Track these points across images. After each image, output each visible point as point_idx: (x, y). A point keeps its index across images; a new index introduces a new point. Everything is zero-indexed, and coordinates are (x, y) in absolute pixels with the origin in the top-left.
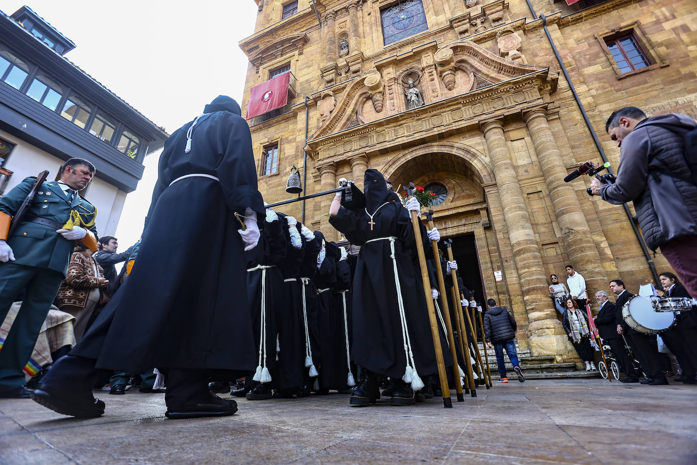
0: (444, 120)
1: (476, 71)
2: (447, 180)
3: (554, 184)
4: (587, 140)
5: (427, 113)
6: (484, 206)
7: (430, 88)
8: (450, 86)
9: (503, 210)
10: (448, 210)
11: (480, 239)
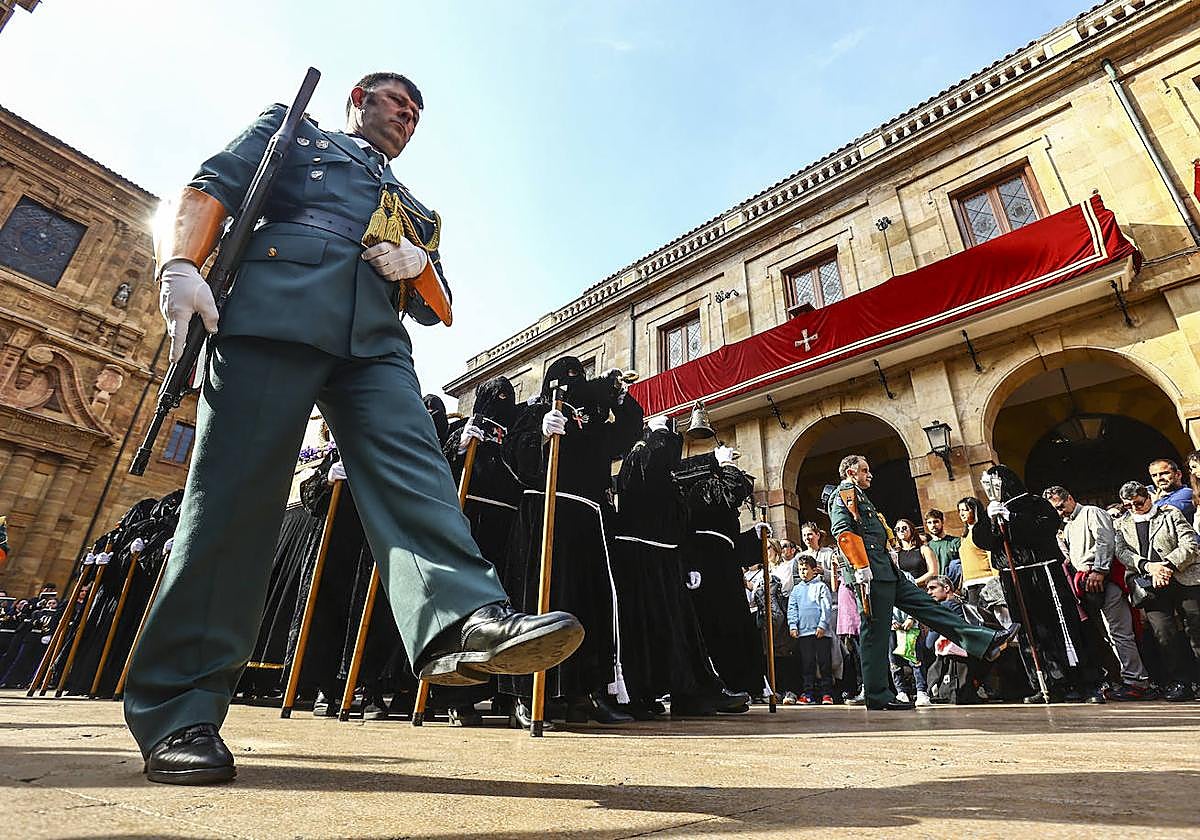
1: (58, 388)
3: (38, 530)
4: (95, 500)
8: (20, 385)
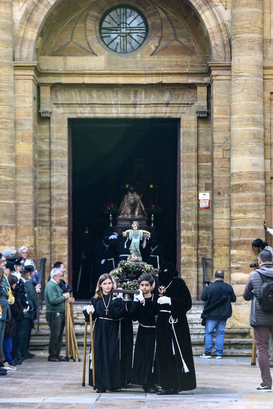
2: (150, 6)
6: (206, 80)
9: (231, 114)
10: (146, 75)
11: (189, 134)
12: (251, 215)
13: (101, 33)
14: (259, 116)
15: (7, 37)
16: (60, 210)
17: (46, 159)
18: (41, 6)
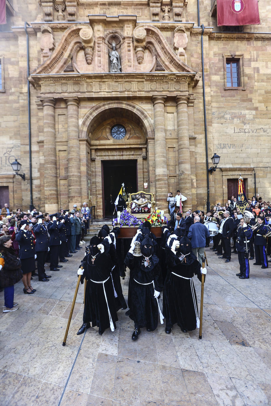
0: (132, 88)
1: (158, 56)
2: (127, 124)
3: (182, 146)
4: (202, 123)
5: (123, 78)
6: (145, 146)
7: (127, 57)
8: (140, 61)
9: (155, 155)
10: (126, 145)
11: (140, 164)
12: (163, 190)
13: (111, 134)
14: (165, 155)
15: (76, 129)
16: (99, 190)
17: (94, 174)
18: (88, 119)
